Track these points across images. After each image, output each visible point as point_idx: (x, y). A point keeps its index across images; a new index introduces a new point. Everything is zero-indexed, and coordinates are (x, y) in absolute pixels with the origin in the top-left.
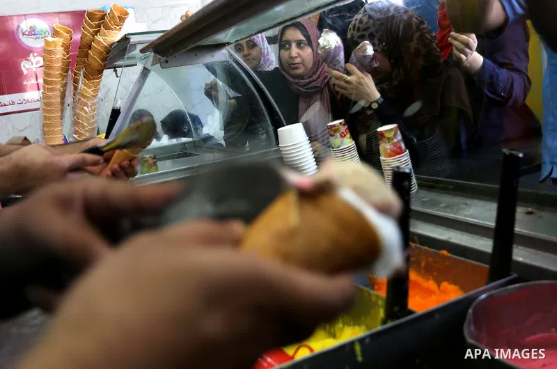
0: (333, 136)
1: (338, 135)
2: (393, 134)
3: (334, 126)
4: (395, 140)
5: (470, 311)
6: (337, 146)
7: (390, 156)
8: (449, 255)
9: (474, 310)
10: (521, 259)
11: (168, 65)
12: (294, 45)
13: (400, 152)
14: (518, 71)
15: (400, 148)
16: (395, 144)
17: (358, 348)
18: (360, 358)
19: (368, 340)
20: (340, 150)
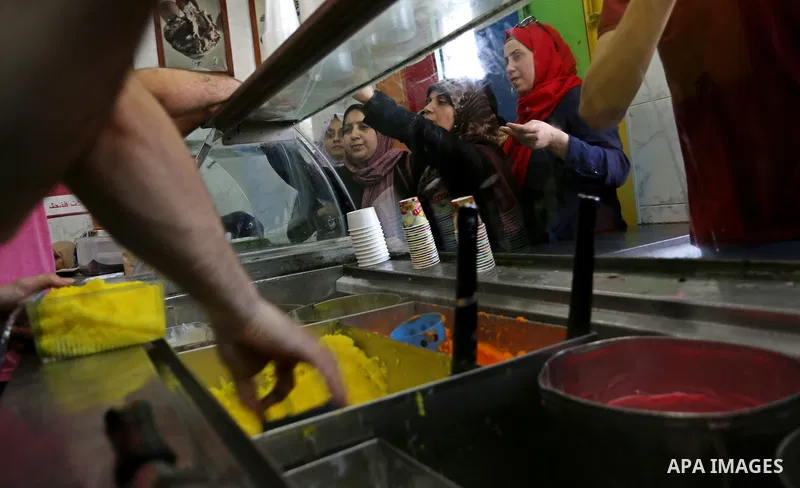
0: (405, 213)
1: (411, 212)
3: (406, 203)
5: (546, 364)
6: (409, 223)
8: (526, 321)
9: (551, 365)
10: (601, 322)
11: (230, 141)
12: (356, 127)
14: (612, 148)
17: (420, 399)
18: (422, 412)
19: (431, 392)
20: (413, 229)
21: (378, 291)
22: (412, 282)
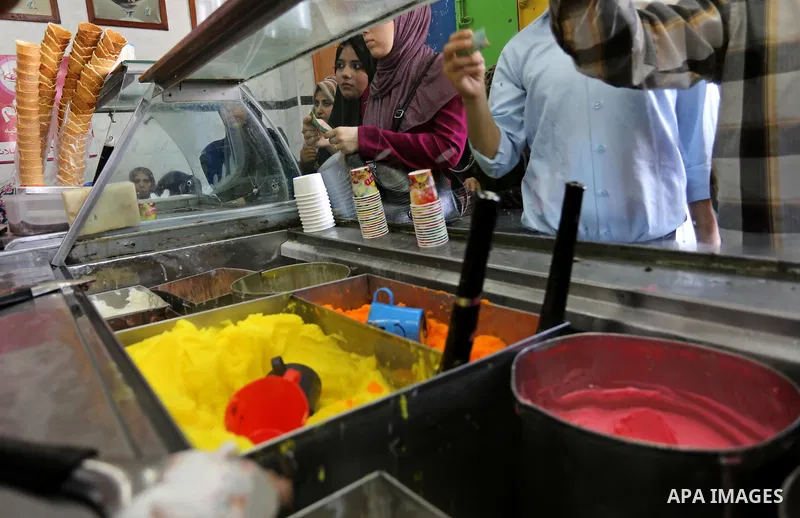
0: (356, 183)
1: (363, 182)
2: (425, 179)
3: (359, 172)
4: (427, 186)
6: (360, 194)
7: (421, 203)
8: (491, 304)
11: (171, 99)
13: (432, 199)
15: (432, 195)
16: (427, 191)
17: (404, 402)
18: (405, 415)
19: (415, 394)
20: (364, 199)
21: (325, 259)
22: (361, 252)
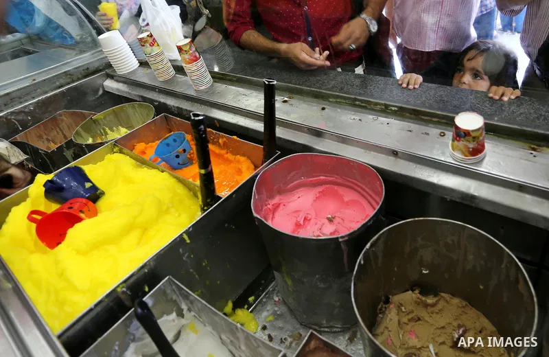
0: (144, 46)
1: (148, 45)
2: (188, 47)
3: (143, 38)
4: (191, 52)
6: (148, 52)
7: (190, 63)
8: (238, 139)
13: (196, 59)
15: (196, 57)
16: (191, 55)
17: (185, 236)
18: (188, 241)
19: (191, 229)
20: (152, 57)
22: (159, 92)
